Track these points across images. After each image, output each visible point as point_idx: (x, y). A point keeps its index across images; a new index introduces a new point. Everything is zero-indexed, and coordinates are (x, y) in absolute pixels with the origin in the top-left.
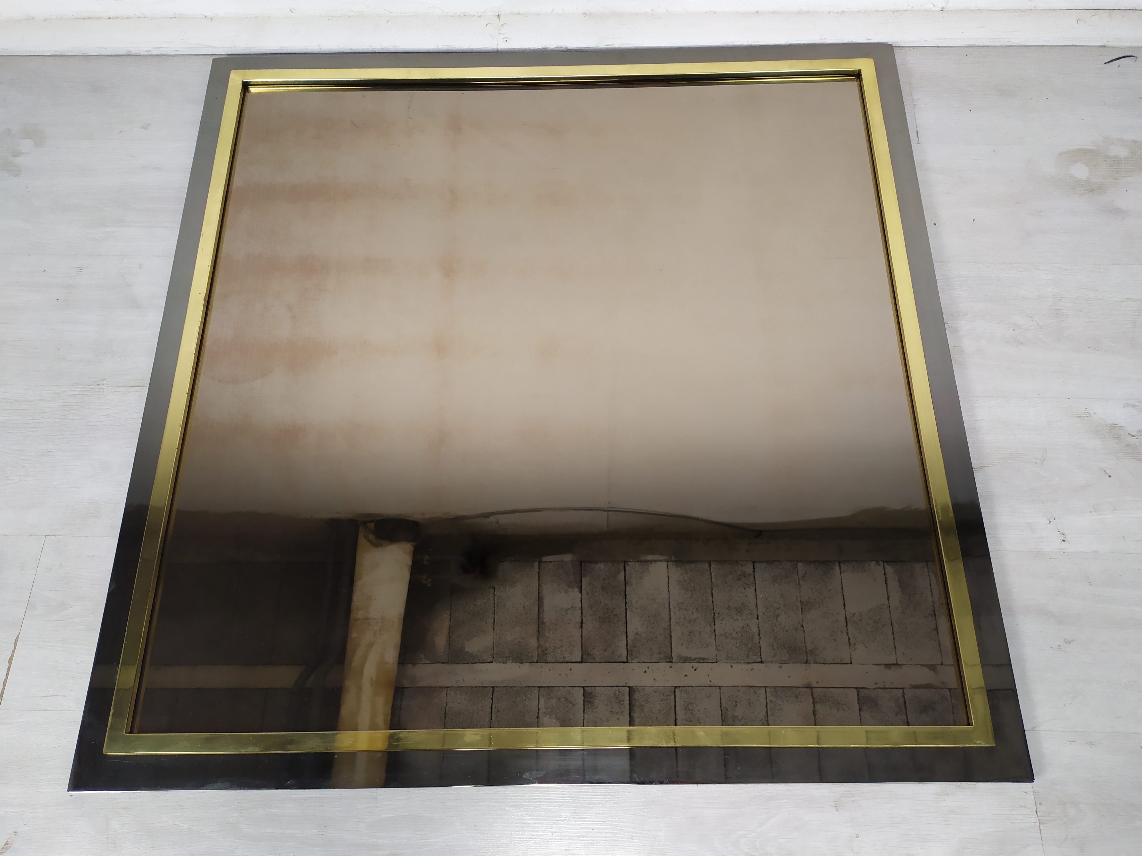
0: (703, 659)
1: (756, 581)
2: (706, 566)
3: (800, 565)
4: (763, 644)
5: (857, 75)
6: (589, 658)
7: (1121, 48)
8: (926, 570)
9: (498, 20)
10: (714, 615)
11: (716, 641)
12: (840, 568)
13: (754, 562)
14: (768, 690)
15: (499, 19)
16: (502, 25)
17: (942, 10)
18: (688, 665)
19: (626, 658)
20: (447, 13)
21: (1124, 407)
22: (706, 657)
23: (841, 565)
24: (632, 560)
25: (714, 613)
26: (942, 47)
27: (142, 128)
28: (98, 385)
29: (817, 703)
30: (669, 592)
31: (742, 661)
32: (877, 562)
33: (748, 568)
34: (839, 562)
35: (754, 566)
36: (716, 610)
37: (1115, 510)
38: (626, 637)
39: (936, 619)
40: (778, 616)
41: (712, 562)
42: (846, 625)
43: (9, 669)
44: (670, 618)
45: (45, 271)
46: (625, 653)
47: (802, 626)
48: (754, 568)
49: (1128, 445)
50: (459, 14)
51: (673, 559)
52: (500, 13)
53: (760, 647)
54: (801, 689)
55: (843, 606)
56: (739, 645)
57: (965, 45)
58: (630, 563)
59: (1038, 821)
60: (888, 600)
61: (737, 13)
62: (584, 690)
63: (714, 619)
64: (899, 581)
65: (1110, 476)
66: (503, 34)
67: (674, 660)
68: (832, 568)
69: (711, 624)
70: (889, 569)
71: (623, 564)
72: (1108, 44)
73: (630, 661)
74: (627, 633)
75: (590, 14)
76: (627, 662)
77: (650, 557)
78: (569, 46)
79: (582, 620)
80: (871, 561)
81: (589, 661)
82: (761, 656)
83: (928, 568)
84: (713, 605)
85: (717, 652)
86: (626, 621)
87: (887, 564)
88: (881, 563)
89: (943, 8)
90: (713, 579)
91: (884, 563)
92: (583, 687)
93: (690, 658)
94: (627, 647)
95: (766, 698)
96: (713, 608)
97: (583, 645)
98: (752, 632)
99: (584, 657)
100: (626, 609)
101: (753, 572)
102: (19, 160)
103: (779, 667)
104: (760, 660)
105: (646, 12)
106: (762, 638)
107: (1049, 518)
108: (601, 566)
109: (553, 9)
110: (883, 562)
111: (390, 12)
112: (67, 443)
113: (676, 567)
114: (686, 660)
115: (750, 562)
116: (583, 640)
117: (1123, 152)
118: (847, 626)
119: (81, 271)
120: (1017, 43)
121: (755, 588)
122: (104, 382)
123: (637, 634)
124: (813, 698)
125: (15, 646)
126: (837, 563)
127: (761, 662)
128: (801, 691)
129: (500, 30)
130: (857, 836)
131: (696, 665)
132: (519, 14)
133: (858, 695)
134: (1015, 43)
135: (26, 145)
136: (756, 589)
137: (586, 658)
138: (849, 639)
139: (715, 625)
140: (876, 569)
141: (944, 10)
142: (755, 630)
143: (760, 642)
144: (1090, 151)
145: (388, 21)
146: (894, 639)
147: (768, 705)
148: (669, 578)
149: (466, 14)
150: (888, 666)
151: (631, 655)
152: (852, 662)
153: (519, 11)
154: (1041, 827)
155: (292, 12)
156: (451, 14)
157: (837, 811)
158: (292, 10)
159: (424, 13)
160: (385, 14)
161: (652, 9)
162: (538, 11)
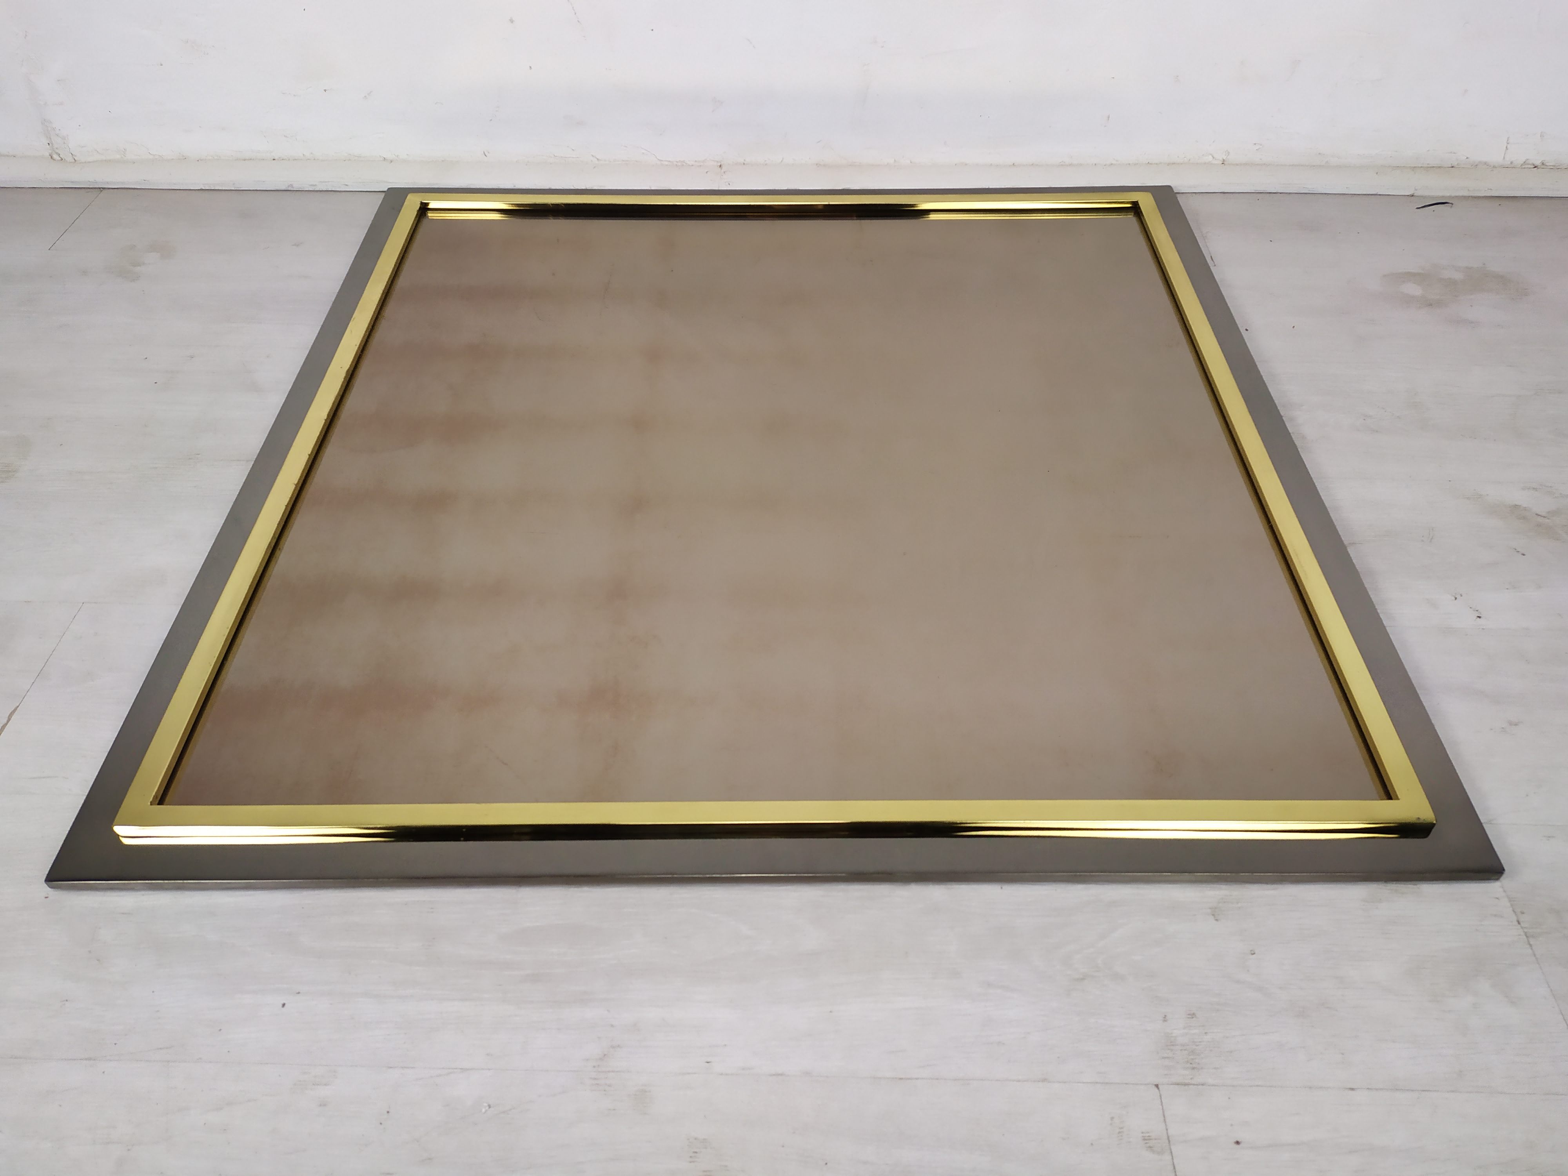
5: (1134, 208)
7: (1432, 197)
17: (1223, 164)
21: (1523, 489)
26: (1229, 193)
27: (293, 245)
28: (191, 459)
37: (1540, 587)
45: (146, 358)
49: (1539, 525)
50: (675, 163)
52: (722, 163)
57: (1255, 190)
59: (1524, 934)
61: (991, 164)
65: (1524, 555)
72: (1417, 193)
89: (1224, 160)
102: (139, 269)
105: (888, 164)
107: (1454, 595)
109: (783, 159)
111: (598, 159)
117: (1458, 276)
119: (193, 359)
120: (1313, 190)
122: (199, 456)
125: (9, 720)
130: (1253, 952)
132: (744, 164)
134: (1311, 189)
135: (151, 257)
141: (1225, 163)
144: (1419, 274)
145: (595, 167)
149: (684, 164)
153: (744, 160)
154: (1528, 941)
155: (486, 156)
156: (667, 163)
157: (1217, 920)
158: (486, 153)
159: (637, 161)
160: (592, 161)
161: (895, 160)
162: (766, 161)
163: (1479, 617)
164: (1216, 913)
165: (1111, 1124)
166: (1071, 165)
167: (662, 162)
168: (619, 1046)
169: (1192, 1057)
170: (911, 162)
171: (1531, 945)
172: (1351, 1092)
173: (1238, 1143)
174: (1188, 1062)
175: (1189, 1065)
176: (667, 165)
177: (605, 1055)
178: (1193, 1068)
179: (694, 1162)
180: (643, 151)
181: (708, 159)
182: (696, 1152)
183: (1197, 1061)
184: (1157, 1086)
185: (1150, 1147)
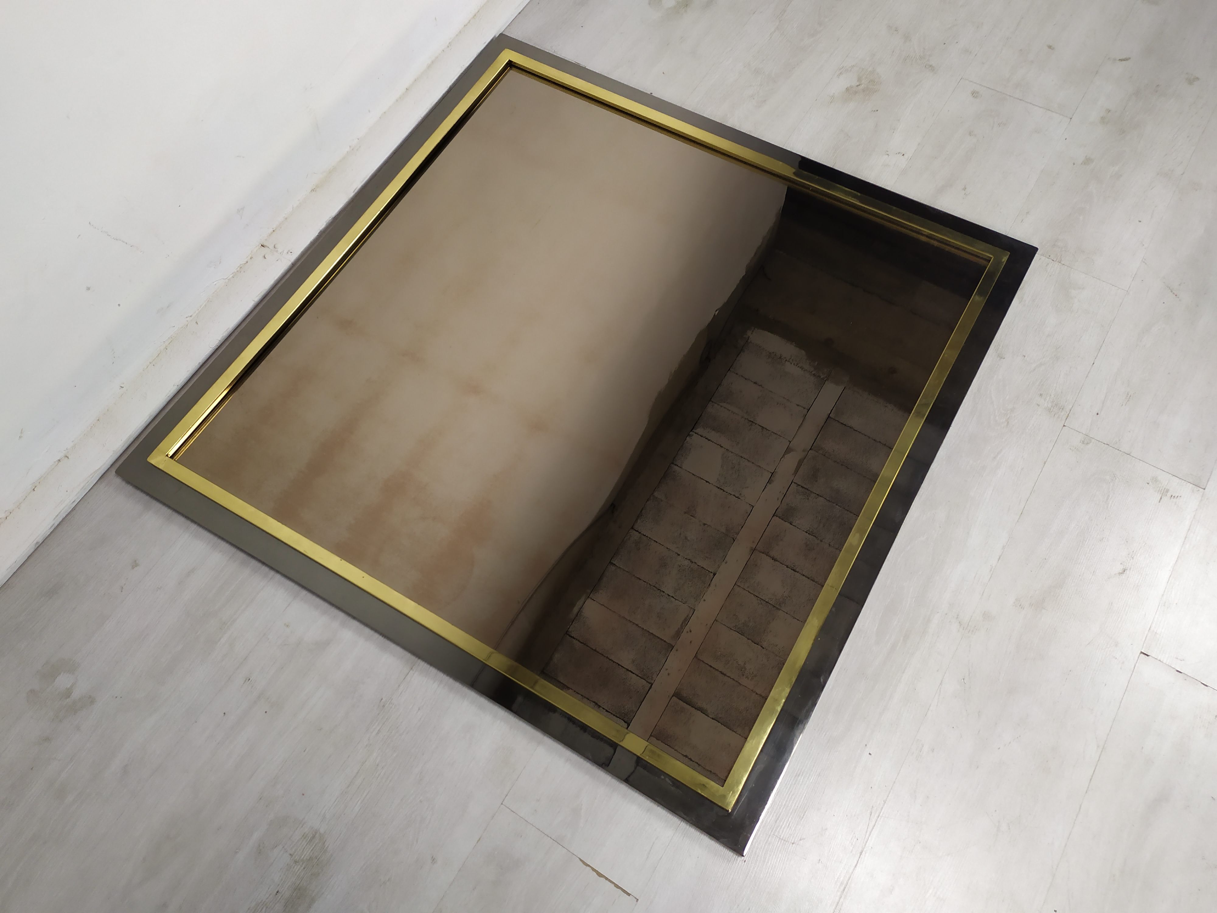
0: (685, 620)
1: (649, 536)
2: (613, 568)
3: (656, 494)
4: (701, 563)
5: (510, 65)
6: (629, 716)
8: (716, 405)
9: (266, 248)
10: (656, 587)
11: (677, 600)
12: (678, 466)
13: (632, 528)
14: (739, 584)
15: (266, 246)
16: (275, 248)
18: (684, 635)
19: (648, 683)
20: (228, 278)
21: (838, 78)
22: (686, 616)
23: (675, 463)
24: (568, 627)
25: (654, 586)
26: (522, 11)
27: (133, 568)
28: (384, 706)
29: (768, 552)
30: (615, 612)
31: (705, 589)
32: (689, 435)
33: (635, 536)
34: (673, 463)
35: (636, 530)
36: (653, 584)
37: (899, 120)
38: (630, 673)
39: (756, 424)
40: (686, 538)
41: (612, 561)
42: (722, 491)
43: (607, 879)
44: (637, 625)
45: (224, 713)
46: (644, 682)
47: (705, 524)
48: (637, 531)
49: (864, 91)
50: (236, 271)
51: (589, 591)
52: (261, 243)
53: (702, 567)
54: (751, 558)
55: (708, 483)
56: (691, 582)
58: (570, 630)
59: (1058, 263)
60: (722, 447)
61: (397, 101)
62: (653, 736)
63: (659, 589)
64: (714, 430)
65: (877, 111)
66: (283, 252)
67: (673, 643)
68: (674, 472)
69: (661, 595)
70: (699, 430)
71: (568, 636)
73: (652, 682)
74: (627, 670)
75: (316, 186)
76: (652, 685)
77: (576, 610)
78: (332, 215)
79: (594, 702)
80: (686, 440)
81: (632, 717)
82: (709, 571)
83: (715, 403)
84: (647, 583)
85: (687, 604)
86: (617, 663)
87: (696, 429)
88: (691, 433)
90: (626, 569)
91: (693, 431)
92: (651, 736)
93: (679, 629)
94: (639, 677)
95: (744, 589)
96: (650, 584)
97: (616, 715)
98: (687, 567)
99: (626, 720)
100: (607, 657)
101: (640, 534)
102: (76, 694)
103: (726, 563)
104: (713, 574)
105: (347, 152)
106: (696, 562)
107: (886, 154)
108: (557, 656)
109: (291, 206)
110: (691, 431)
112: (423, 754)
113: (598, 593)
114: (678, 634)
115: (631, 531)
116: (611, 712)
118: (724, 491)
119: (251, 679)
121: (653, 540)
122: (384, 700)
123: (633, 662)
124: (763, 553)
126: (672, 465)
127: (714, 574)
128: (753, 559)
129: (277, 251)
131: (687, 628)
132: (274, 231)
133: (779, 518)
135: (63, 681)
136: (655, 541)
137: (628, 718)
138: (734, 495)
139: (664, 592)
140: (694, 440)
142: (687, 563)
143: (698, 565)
146: (753, 463)
147: (750, 591)
148: (603, 605)
149: (241, 266)
150: (770, 481)
151: (648, 678)
152: (754, 505)
153: (273, 228)
154: (1062, 264)
157: (1004, 358)
163: (903, 155)
164: (1001, 357)
165: (1072, 451)
168: (958, 615)
169: (1058, 406)
171: (1064, 264)
172: (1094, 364)
173: (1097, 414)
174: (1059, 409)
175: (1061, 410)
177: (960, 623)
178: (1063, 409)
179: (1024, 608)
182: (1020, 605)
183: (1060, 406)
184: (1064, 426)
185: (1087, 443)
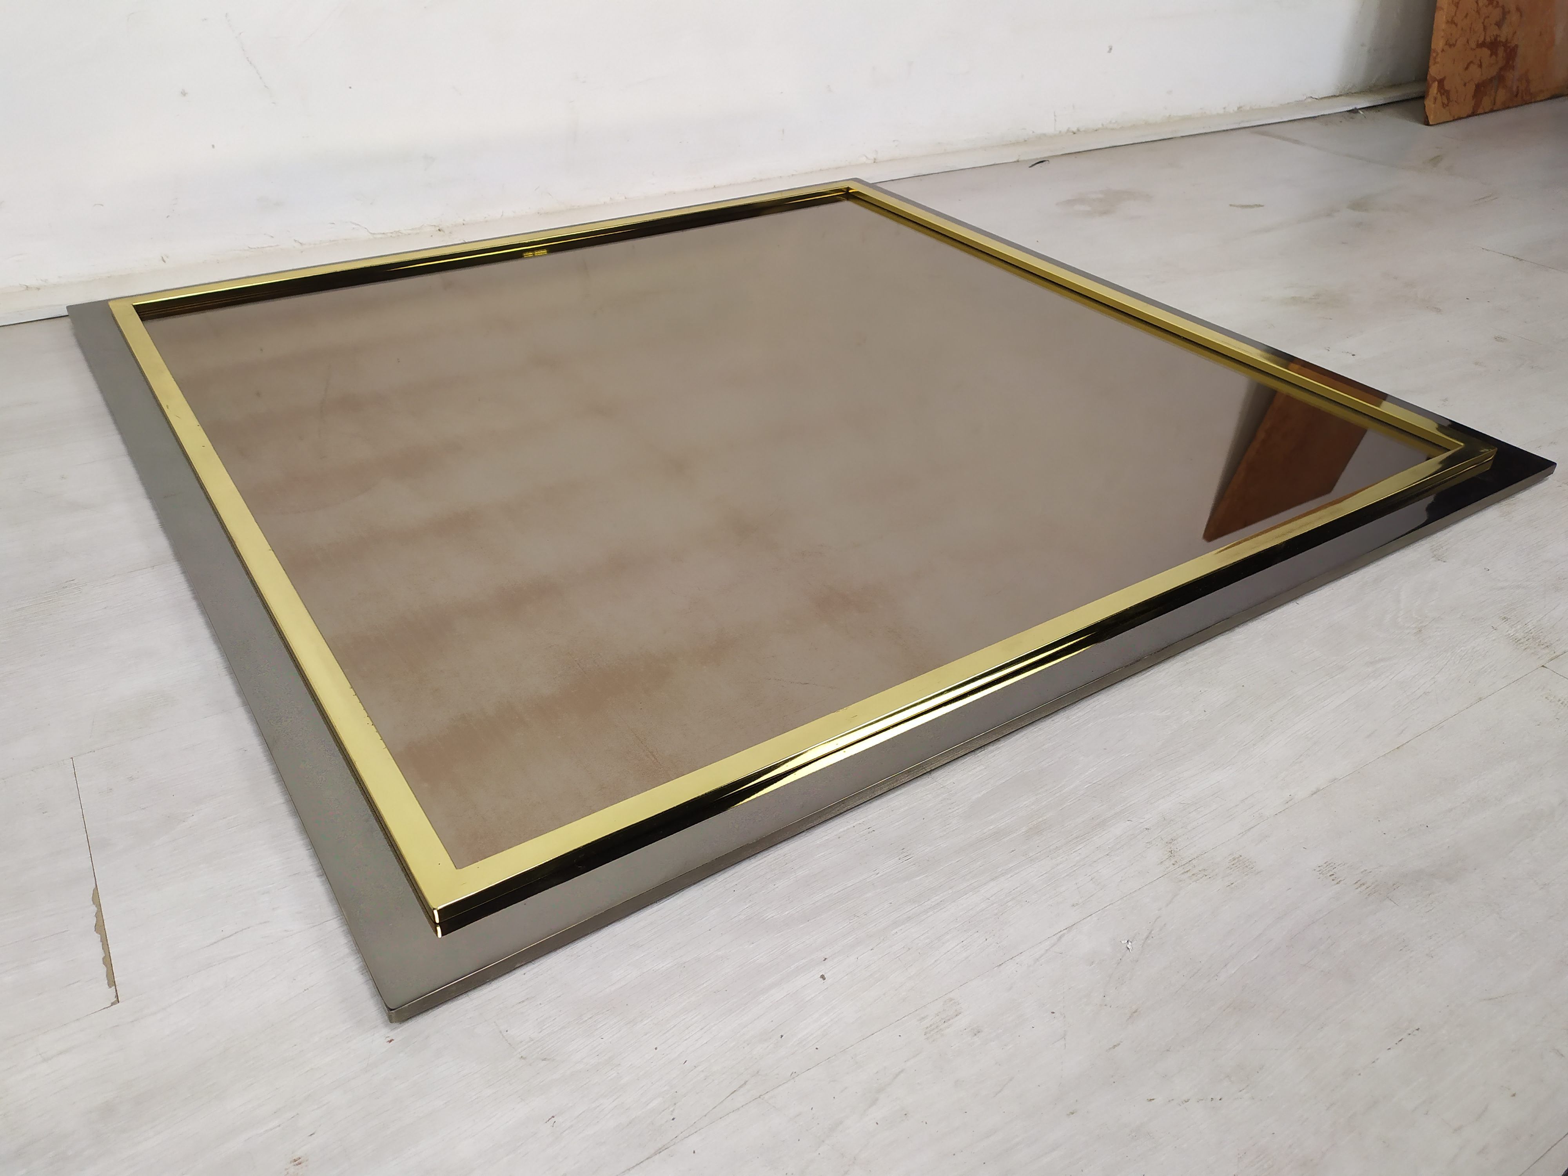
9: (440, 232)
17: (874, 162)
28: (65, 587)
125: (99, 906)
149: (400, 234)
153: (464, 220)
155: (164, 261)
156: (380, 236)
158: (165, 259)
159: (346, 240)
160: (294, 247)
161: (611, 198)
162: (485, 218)
166: (761, 180)
167: (375, 236)
169: (1538, 641)
170: (626, 198)
174: (1539, 644)
176: (381, 238)
178: (1547, 646)
180: (354, 226)
181: (425, 225)
183: (1543, 642)
184: (1543, 666)
